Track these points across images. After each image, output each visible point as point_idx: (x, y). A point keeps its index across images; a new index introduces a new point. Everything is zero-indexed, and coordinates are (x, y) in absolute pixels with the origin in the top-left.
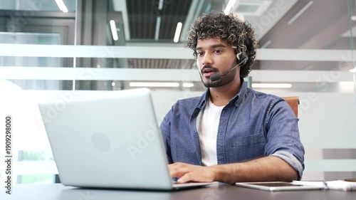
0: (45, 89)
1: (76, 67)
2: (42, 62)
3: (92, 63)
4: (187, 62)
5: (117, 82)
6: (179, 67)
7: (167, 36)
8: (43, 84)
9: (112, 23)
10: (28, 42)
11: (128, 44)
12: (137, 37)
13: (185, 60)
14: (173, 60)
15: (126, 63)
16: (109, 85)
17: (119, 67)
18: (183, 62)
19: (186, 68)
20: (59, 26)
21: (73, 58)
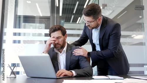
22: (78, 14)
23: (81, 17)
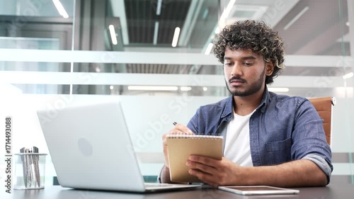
0: (45, 93)
1: (74, 71)
2: (43, 66)
3: (91, 67)
4: (185, 67)
5: (115, 86)
6: (177, 72)
7: (165, 40)
8: (44, 88)
9: (112, 28)
10: (29, 47)
11: (126, 49)
12: (135, 41)
13: (183, 65)
14: (171, 65)
15: (125, 68)
16: (107, 90)
17: (117, 72)
18: (181, 67)
19: (183, 73)
20: (59, 31)
21: (70, 63)
23: (181, 28)
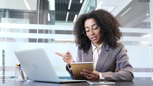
9: (49, 15)
22: (74, 11)
23: (78, 15)
